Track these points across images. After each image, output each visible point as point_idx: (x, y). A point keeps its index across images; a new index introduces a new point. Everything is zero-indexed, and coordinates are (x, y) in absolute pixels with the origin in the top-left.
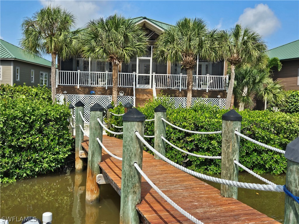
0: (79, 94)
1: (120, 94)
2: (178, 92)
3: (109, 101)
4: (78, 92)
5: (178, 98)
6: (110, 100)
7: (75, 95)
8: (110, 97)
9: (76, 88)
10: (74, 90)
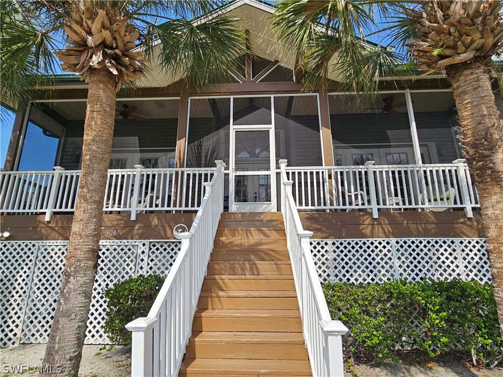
0: (47, 239)
1: (175, 233)
2: (367, 222)
3: (139, 260)
4: (45, 233)
5: (371, 240)
6: (142, 256)
7: (34, 242)
8: (144, 245)
9: (42, 220)
10: (35, 228)
